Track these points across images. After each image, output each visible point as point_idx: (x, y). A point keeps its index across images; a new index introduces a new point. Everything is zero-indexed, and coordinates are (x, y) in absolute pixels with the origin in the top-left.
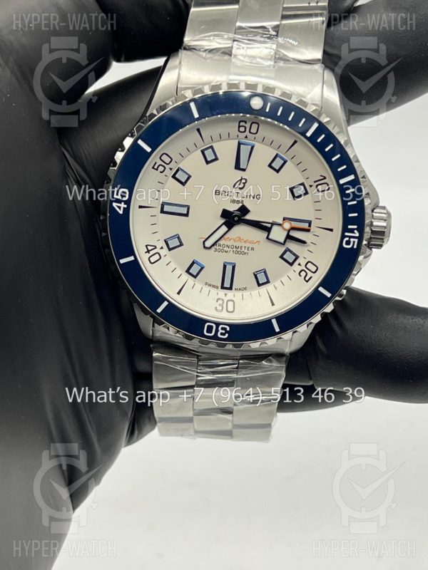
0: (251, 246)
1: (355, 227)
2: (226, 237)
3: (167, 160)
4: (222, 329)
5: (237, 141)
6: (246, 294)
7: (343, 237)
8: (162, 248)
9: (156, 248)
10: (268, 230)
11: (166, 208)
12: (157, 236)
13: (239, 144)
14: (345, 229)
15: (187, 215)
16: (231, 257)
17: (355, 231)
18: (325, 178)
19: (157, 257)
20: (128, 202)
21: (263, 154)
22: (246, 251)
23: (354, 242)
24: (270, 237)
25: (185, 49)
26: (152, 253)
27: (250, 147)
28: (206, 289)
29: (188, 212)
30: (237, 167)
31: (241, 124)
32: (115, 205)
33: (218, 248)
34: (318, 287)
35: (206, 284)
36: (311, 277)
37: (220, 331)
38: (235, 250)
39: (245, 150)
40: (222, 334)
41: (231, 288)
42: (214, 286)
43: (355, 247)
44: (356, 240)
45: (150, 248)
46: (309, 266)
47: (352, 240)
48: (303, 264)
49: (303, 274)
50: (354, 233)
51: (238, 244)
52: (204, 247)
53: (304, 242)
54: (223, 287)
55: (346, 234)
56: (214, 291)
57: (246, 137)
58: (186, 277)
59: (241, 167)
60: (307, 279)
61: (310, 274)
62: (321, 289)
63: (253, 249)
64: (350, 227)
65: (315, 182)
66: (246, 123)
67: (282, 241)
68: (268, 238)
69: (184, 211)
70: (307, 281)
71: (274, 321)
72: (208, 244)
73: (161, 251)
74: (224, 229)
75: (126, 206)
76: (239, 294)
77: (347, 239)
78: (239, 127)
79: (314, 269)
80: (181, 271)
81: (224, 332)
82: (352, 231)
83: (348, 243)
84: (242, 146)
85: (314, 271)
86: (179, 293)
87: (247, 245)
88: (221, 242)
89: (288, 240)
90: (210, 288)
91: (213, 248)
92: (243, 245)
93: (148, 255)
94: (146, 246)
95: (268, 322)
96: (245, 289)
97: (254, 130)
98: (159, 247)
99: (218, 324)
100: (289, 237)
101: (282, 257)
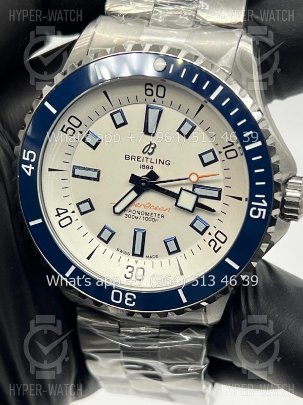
0: (161, 213)
1: (263, 196)
2: (136, 202)
3: (77, 123)
4: (129, 296)
5: (145, 105)
6: (157, 261)
7: (250, 206)
8: (73, 212)
9: (67, 211)
10: (176, 197)
11: (77, 172)
12: (69, 200)
13: (148, 108)
14: (252, 198)
15: (97, 179)
16: (142, 224)
17: (263, 201)
18: (233, 144)
19: (68, 220)
20: (35, 164)
21: (172, 118)
22: (156, 218)
23: (262, 212)
24: (179, 204)
25: (107, 15)
26: (62, 216)
27: (158, 111)
28: (117, 255)
29: (98, 175)
30: (146, 131)
31: (148, 87)
32: (23, 166)
33: (128, 214)
34: (225, 258)
35: (118, 250)
36: (220, 248)
37: (127, 299)
38: (145, 216)
39: (153, 114)
40: (129, 302)
41: (141, 255)
42: (125, 253)
43: (263, 217)
44: (264, 211)
45: (60, 211)
46: (219, 235)
47: (260, 210)
48: (213, 234)
49: (213, 243)
50: (262, 203)
51: (148, 211)
52: (114, 212)
53: (213, 211)
54: (134, 254)
55: (253, 203)
56: (125, 258)
57: (154, 101)
58: (97, 242)
59: (149, 132)
60: (216, 249)
61: (219, 244)
62: (228, 260)
63: (163, 216)
64: (257, 196)
65: (224, 148)
66: (152, 86)
67: (191, 208)
68: (176, 205)
69: (95, 175)
70: (216, 252)
71: (180, 292)
72: (118, 209)
73: (72, 215)
74: (134, 194)
75: (33, 168)
76: (149, 262)
77: (255, 208)
78: (146, 90)
79: (223, 239)
80: (92, 235)
81: (131, 299)
82: (260, 200)
83: (255, 213)
84: (150, 109)
85: (223, 241)
86: (88, 258)
87: (158, 212)
88: (132, 208)
89: (196, 208)
90: (122, 255)
91: (124, 214)
92: (154, 211)
93: (59, 219)
94: (57, 209)
95: (174, 292)
96: (156, 256)
97: (161, 93)
98: (70, 211)
99: (124, 292)
100: (197, 205)
101: (192, 226)
